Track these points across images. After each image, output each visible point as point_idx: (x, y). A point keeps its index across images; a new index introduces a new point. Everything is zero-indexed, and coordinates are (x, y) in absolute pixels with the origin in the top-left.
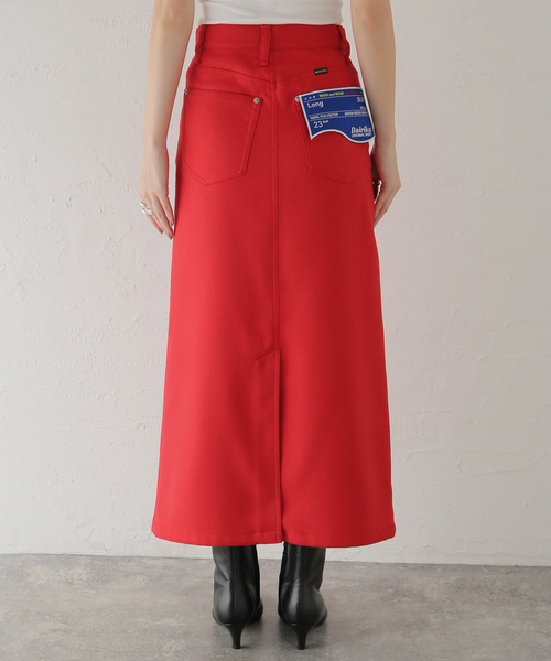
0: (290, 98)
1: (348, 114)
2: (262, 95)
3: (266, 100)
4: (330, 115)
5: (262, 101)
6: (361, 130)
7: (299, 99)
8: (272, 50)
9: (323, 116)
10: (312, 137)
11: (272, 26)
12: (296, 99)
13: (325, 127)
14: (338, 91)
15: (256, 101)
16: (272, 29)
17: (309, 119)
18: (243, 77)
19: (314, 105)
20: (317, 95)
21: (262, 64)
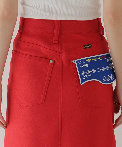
0: (70, 61)
1: (102, 69)
2: (55, 59)
3: (57, 62)
4: (92, 71)
5: (54, 62)
6: (109, 77)
7: (75, 62)
8: (60, 34)
9: (88, 72)
10: (81, 84)
11: (61, 20)
12: (73, 62)
13: (89, 78)
14: (97, 57)
15: (51, 62)
16: (61, 23)
17: (80, 74)
18: (44, 49)
19: (83, 66)
20: (85, 60)
21: (55, 42)
